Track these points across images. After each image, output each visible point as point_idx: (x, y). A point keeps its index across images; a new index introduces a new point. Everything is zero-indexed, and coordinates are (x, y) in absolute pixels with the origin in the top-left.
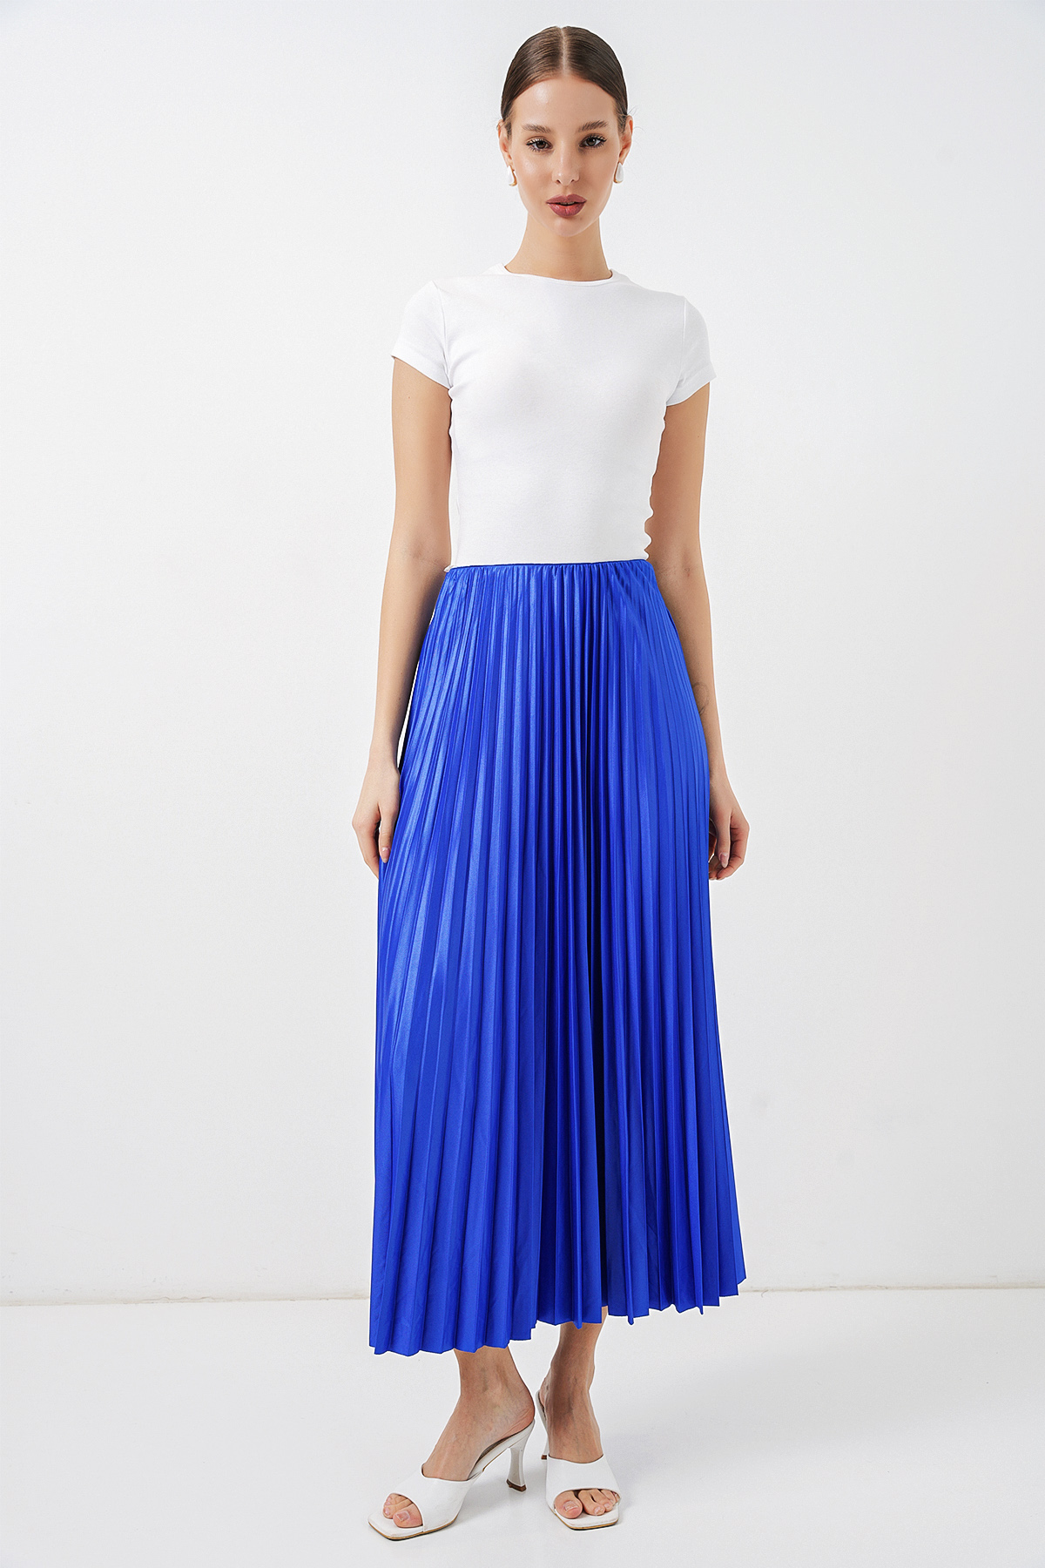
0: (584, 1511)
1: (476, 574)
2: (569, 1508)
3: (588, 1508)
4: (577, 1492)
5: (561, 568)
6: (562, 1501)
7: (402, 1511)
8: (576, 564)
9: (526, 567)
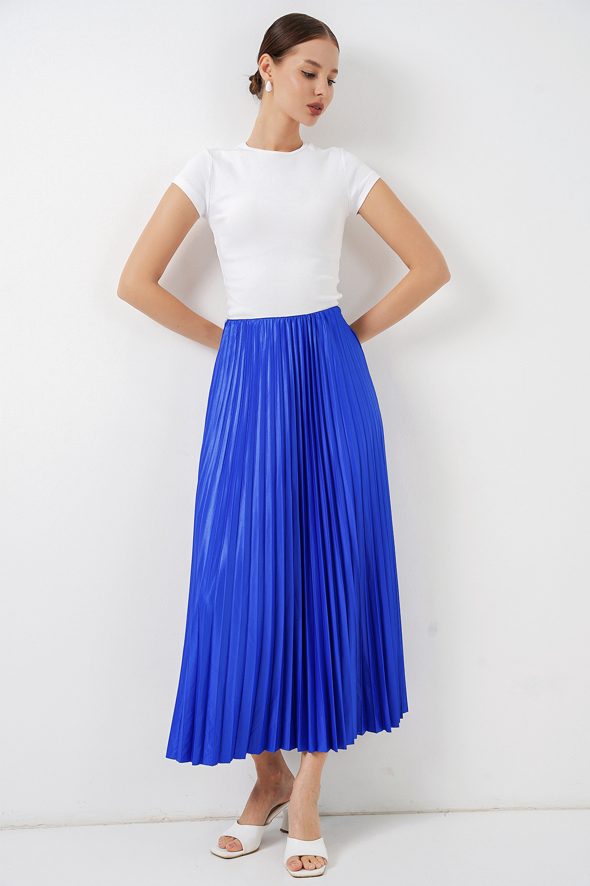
0: (303, 868)
1: (242, 324)
2: (293, 865)
3: (305, 866)
4: (300, 857)
5: (291, 319)
6: (291, 861)
7: (230, 843)
8: (298, 316)
9: (271, 319)
